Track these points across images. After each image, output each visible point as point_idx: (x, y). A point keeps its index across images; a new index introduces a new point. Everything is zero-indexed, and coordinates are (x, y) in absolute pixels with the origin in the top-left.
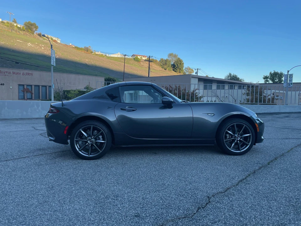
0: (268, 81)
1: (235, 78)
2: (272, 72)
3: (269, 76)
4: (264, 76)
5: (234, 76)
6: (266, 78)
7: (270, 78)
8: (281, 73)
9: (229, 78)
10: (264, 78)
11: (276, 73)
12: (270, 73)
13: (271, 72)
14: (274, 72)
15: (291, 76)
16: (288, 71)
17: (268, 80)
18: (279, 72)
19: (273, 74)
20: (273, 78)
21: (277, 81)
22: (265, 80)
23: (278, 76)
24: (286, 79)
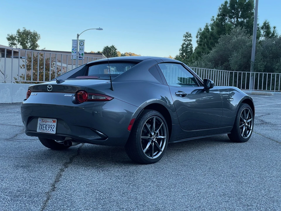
0: (15, 44)
2: (21, 30)
3: (15, 37)
4: (8, 35)
6: (11, 38)
7: (18, 40)
8: (34, 33)
10: (9, 39)
11: (27, 32)
12: (18, 32)
13: (19, 30)
14: (23, 29)
15: (82, 43)
16: (78, 36)
17: (16, 42)
18: (32, 31)
19: (23, 34)
20: (23, 40)
21: (28, 45)
22: (9, 42)
23: (31, 38)
24: (74, 48)
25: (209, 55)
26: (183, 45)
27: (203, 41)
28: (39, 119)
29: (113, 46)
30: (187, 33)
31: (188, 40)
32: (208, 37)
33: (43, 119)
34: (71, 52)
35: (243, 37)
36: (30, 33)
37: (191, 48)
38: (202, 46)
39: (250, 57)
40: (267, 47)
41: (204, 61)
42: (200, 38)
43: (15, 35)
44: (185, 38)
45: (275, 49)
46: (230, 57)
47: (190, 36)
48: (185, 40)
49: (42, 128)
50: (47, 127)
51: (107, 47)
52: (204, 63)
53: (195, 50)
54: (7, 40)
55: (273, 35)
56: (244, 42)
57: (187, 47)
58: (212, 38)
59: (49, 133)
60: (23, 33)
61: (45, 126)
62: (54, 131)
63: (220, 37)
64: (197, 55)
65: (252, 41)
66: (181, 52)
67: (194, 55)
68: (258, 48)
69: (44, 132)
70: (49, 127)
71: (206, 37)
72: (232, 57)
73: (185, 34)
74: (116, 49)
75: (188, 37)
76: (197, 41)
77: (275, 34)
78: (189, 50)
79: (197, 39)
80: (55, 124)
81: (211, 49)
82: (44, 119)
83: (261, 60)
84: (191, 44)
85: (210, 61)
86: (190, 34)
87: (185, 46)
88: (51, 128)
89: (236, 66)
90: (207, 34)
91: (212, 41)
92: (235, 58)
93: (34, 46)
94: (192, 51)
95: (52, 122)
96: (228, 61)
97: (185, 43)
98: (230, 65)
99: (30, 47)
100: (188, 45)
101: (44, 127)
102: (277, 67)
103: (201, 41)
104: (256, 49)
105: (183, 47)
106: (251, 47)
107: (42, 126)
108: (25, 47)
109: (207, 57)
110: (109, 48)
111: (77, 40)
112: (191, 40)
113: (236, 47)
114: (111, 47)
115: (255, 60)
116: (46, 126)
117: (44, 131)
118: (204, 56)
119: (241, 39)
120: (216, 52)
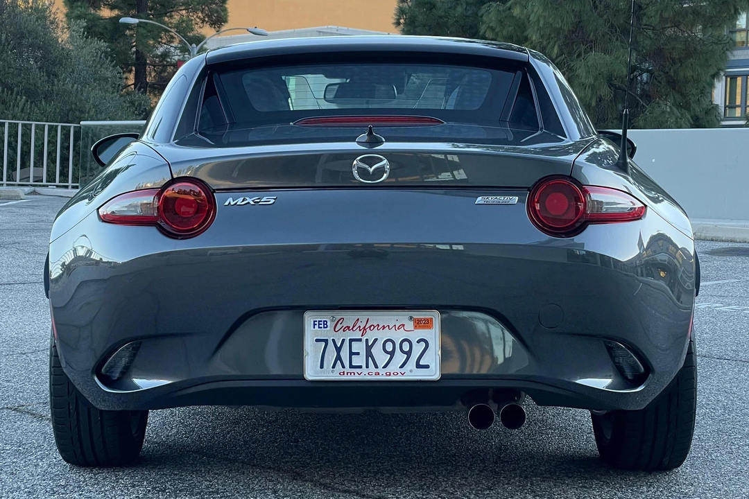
28: (309, 318)
33: (339, 315)
49: (339, 358)
50: (377, 351)
59: (393, 378)
61: (359, 347)
62: (427, 367)
69: (356, 377)
70: (392, 354)
80: (433, 335)
82: (350, 317)
88: (409, 354)
95: (410, 325)
101: (351, 354)
107: (338, 350)
116: (369, 349)
117: (359, 370)
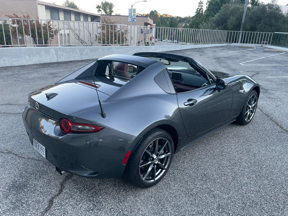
0: (100, 11)
1: (73, 6)
2: (104, 2)
3: (101, 6)
4: (97, 5)
5: (71, 3)
7: (102, 8)
8: (111, 4)
9: (67, 5)
10: (97, 8)
11: (107, 3)
12: (102, 3)
13: (102, 2)
16: (132, 6)
17: (101, 9)
18: (109, 2)
20: (105, 8)
21: (108, 11)
22: (97, 9)
23: (109, 7)
24: (130, 14)
25: (214, 18)
26: (197, 9)
27: (211, 7)
29: (155, 11)
30: (200, 1)
31: (201, 6)
32: (214, 4)
34: (128, 16)
35: (238, 5)
36: (108, 3)
37: (202, 11)
38: (210, 11)
39: (241, 20)
40: (253, 13)
41: (210, 22)
42: (209, 5)
43: (101, 5)
44: (199, 5)
45: (259, 14)
46: (228, 19)
47: (202, 3)
48: (199, 6)
51: (152, 11)
52: (210, 24)
53: (205, 12)
54: (96, 8)
55: (257, 3)
56: (238, 9)
57: (199, 10)
58: (216, 5)
60: (105, 4)
63: (222, 6)
64: (205, 17)
65: (244, 9)
66: (196, 14)
67: (204, 16)
68: (247, 13)
71: (212, 5)
72: (229, 20)
73: (199, 2)
74: (157, 12)
75: (201, 4)
76: (207, 7)
77: (258, 2)
78: (201, 13)
79: (207, 6)
81: (215, 13)
83: (249, 22)
84: (202, 9)
85: (214, 22)
86: (202, 2)
87: (198, 10)
89: (232, 26)
90: (213, 2)
91: (216, 7)
92: (231, 20)
93: (111, 11)
94: (202, 13)
96: (227, 23)
97: (198, 8)
98: (227, 25)
99: (109, 12)
100: (200, 9)
102: (259, 27)
103: (209, 7)
104: (246, 14)
105: (197, 11)
106: (243, 12)
108: (106, 12)
109: (213, 19)
110: (153, 12)
111: (131, 9)
112: (202, 6)
113: (232, 13)
114: (154, 11)
115: (245, 22)
118: (211, 19)
119: (237, 7)
120: (219, 16)
